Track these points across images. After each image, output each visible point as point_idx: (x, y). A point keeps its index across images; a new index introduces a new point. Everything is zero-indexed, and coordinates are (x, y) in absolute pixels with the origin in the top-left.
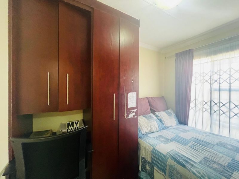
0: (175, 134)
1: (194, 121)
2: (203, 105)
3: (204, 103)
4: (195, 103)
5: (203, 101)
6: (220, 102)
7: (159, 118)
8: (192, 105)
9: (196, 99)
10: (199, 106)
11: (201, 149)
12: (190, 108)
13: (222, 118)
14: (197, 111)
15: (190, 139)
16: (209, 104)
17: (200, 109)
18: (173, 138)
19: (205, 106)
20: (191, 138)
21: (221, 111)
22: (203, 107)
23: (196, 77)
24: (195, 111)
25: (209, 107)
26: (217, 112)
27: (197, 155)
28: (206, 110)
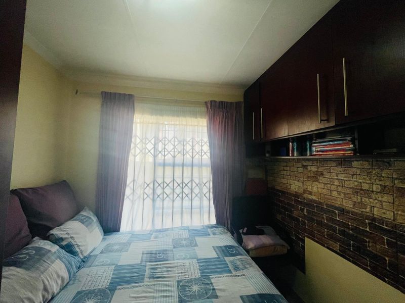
0: (113, 265)
1: (131, 219)
2: (144, 189)
3: (146, 185)
4: (132, 188)
5: (145, 182)
6: (164, 182)
7: (64, 243)
8: (128, 191)
9: (134, 181)
10: (139, 191)
11: (165, 269)
12: (125, 197)
13: (165, 202)
14: (135, 201)
15: (142, 261)
16: (151, 185)
17: (139, 197)
18: (112, 278)
19: (146, 191)
20: (142, 257)
21: (165, 194)
22: (144, 193)
23: (135, 144)
24: (133, 201)
25: (151, 191)
26: (160, 196)
27: (167, 288)
28: (148, 196)
